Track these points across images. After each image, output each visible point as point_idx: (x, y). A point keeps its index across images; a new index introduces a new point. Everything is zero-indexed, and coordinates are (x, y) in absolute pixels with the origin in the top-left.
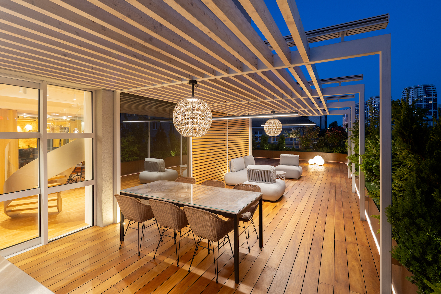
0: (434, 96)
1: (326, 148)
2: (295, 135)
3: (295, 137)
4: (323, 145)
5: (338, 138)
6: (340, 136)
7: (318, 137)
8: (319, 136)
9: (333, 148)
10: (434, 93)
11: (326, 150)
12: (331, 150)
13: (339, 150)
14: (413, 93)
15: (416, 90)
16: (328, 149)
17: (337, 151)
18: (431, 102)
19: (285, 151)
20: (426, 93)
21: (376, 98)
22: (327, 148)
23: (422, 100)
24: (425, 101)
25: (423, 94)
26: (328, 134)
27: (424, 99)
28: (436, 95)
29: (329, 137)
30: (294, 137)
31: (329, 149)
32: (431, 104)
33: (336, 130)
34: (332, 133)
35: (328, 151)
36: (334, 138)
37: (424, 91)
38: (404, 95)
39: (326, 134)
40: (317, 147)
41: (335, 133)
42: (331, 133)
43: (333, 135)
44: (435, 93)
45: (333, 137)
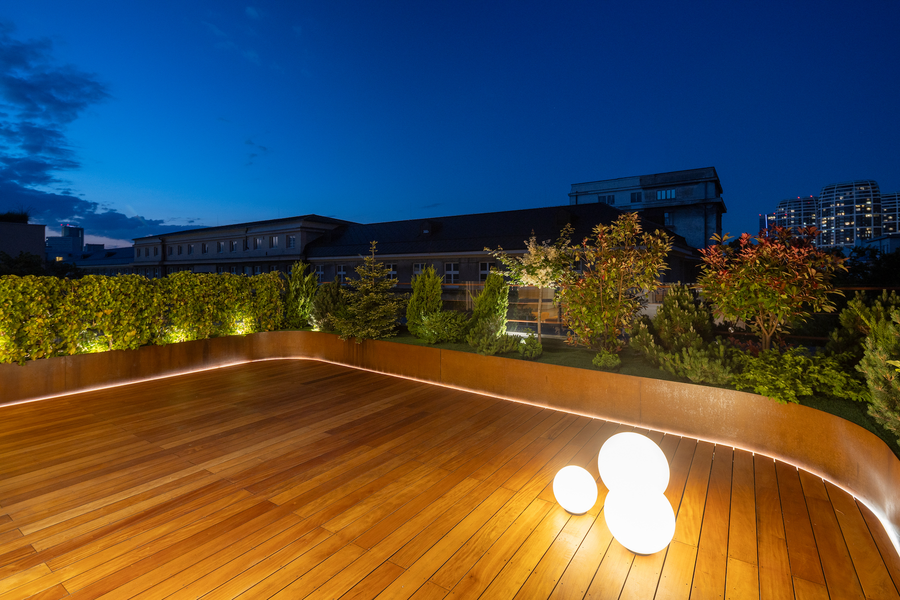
1: (706, 360)
2: (543, 272)
3: (545, 286)
4: (687, 330)
5: (784, 297)
6: (800, 284)
7: (659, 283)
8: (667, 278)
9: (754, 361)
11: (704, 371)
12: (739, 369)
13: (796, 376)
16: (719, 362)
17: (781, 384)
19: (489, 354)
22: (712, 358)
26: (716, 269)
29: (723, 285)
30: (543, 283)
31: (724, 365)
33: (772, 242)
34: (742, 264)
35: (714, 376)
36: (755, 292)
39: (709, 267)
40: (652, 344)
41: (764, 260)
42: (736, 263)
43: (752, 273)
45: (752, 288)
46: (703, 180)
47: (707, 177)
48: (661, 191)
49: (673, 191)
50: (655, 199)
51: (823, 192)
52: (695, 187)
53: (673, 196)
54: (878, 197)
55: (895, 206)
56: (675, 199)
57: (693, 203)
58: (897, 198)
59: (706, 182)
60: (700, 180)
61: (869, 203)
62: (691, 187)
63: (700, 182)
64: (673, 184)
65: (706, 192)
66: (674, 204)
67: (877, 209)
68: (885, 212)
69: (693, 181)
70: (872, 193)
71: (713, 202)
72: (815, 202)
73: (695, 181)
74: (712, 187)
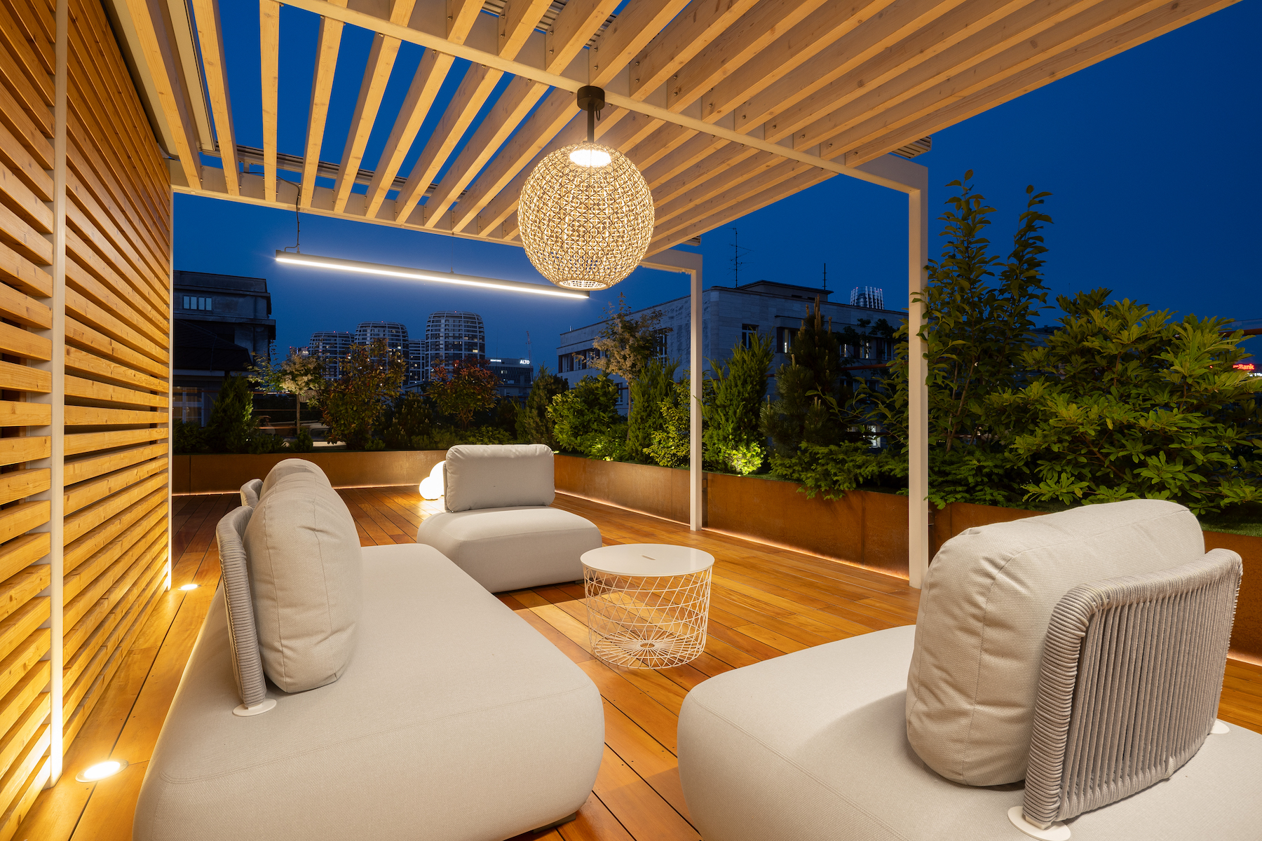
0: (480, 339)
10: (480, 332)
14: (447, 327)
15: (451, 320)
18: (476, 351)
20: (468, 331)
21: (376, 327)
23: (461, 345)
24: (467, 347)
25: (463, 333)
27: (466, 344)
28: (483, 338)
32: (475, 354)
37: (465, 326)
38: (430, 328)
44: (482, 334)
46: (251, 294)
47: (256, 290)
48: (190, 296)
49: (209, 301)
50: (181, 307)
51: (359, 329)
52: (241, 300)
53: (209, 308)
54: (407, 342)
55: (419, 354)
56: (211, 312)
57: (237, 322)
58: (421, 345)
59: (256, 296)
60: (248, 293)
61: (399, 348)
62: (235, 299)
63: (247, 295)
64: (210, 290)
65: (255, 310)
66: (211, 319)
67: (406, 354)
68: (412, 359)
69: (238, 292)
70: (401, 338)
71: (264, 325)
72: (350, 339)
73: (241, 292)
74: (262, 304)
